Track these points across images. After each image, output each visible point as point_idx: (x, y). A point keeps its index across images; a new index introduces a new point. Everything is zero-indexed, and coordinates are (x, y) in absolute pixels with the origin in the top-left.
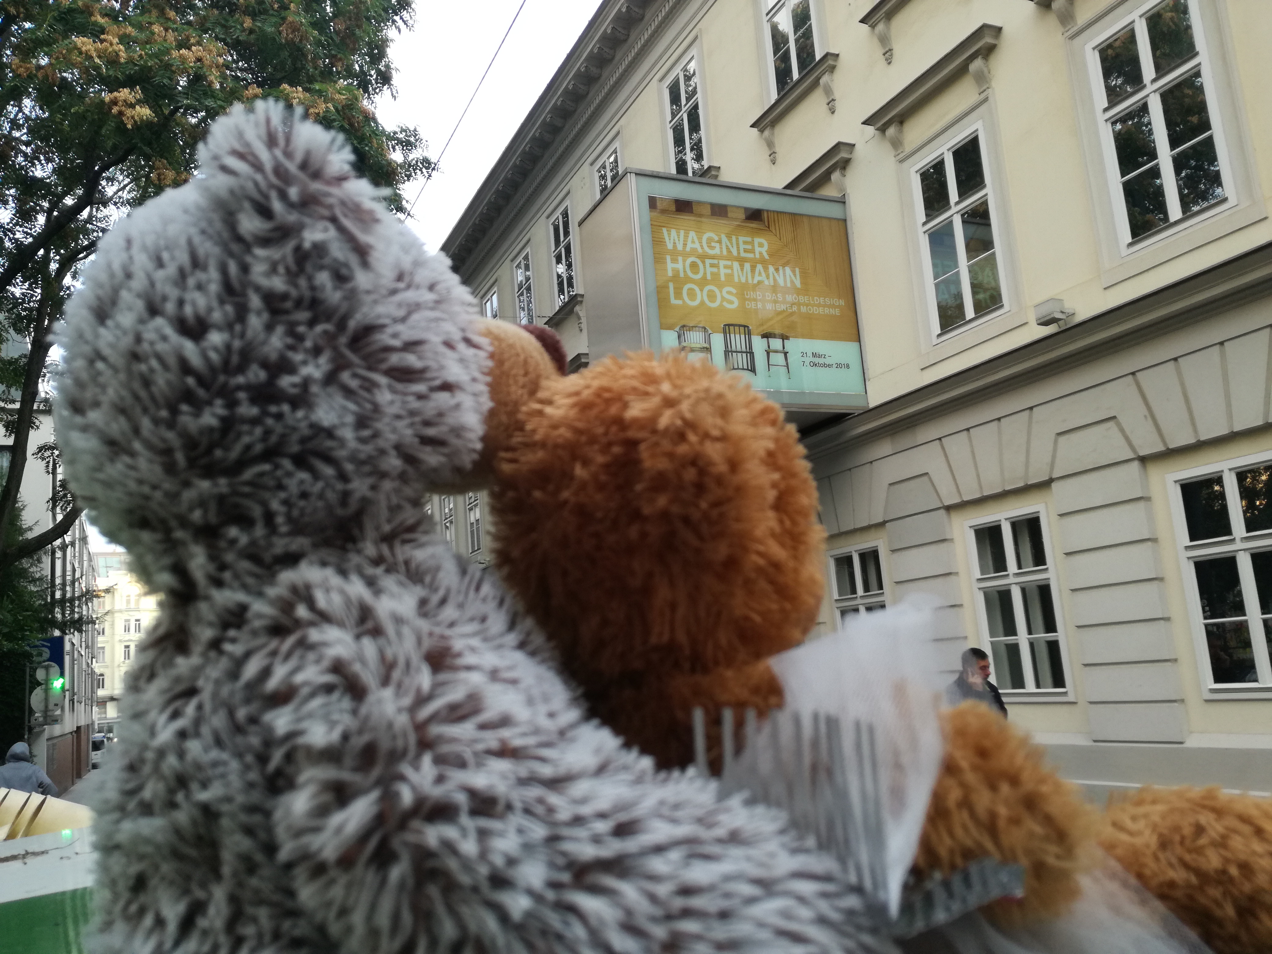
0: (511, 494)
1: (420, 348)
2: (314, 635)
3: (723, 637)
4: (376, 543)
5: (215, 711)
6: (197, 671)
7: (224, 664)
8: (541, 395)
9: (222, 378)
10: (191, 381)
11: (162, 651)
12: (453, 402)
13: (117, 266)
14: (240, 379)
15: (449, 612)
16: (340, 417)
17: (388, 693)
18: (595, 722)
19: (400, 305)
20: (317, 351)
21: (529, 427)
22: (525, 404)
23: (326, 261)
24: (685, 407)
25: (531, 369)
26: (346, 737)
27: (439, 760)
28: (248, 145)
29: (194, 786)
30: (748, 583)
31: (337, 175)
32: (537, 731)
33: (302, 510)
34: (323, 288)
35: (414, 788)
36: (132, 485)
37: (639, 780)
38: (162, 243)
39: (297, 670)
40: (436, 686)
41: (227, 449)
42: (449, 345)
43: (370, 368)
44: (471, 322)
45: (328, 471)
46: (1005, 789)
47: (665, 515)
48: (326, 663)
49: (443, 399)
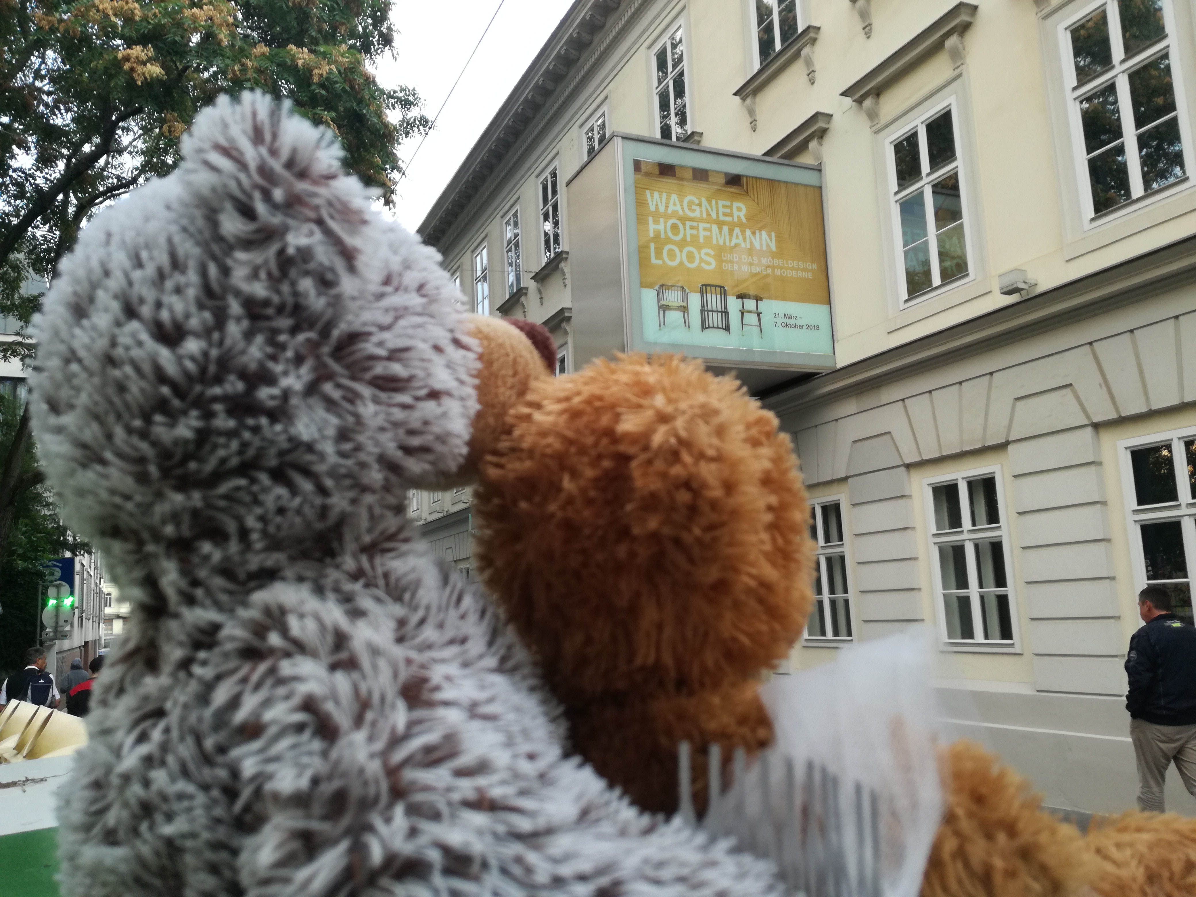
0: (496, 501)
1: (406, 355)
2: (286, 668)
3: (710, 657)
4: (355, 556)
5: (182, 739)
6: (165, 693)
7: (193, 687)
8: (530, 397)
9: (198, 388)
10: (165, 390)
11: (133, 665)
12: (439, 411)
13: (95, 263)
14: (217, 390)
15: (429, 633)
16: (320, 430)
17: (360, 737)
18: (576, 760)
19: (387, 310)
20: (299, 360)
21: (517, 432)
22: (513, 406)
23: (311, 266)
24: (680, 423)
25: (520, 369)
26: (315, 781)
27: (413, 810)
28: (231, 140)
29: (159, 818)
30: (737, 605)
31: (325, 173)
32: (516, 776)
33: (279, 527)
34: (306, 296)
35: (383, 843)
36: (104, 495)
37: (623, 833)
38: (141, 240)
39: (267, 703)
40: (411, 724)
41: (201, 460)
42: (438, 349)
43: (353, 378)
44: (460, 322)
45: (307, 486)
46: (1002, 838)
47: (654, 536)
48: (296, 701)
49: (430, 407)
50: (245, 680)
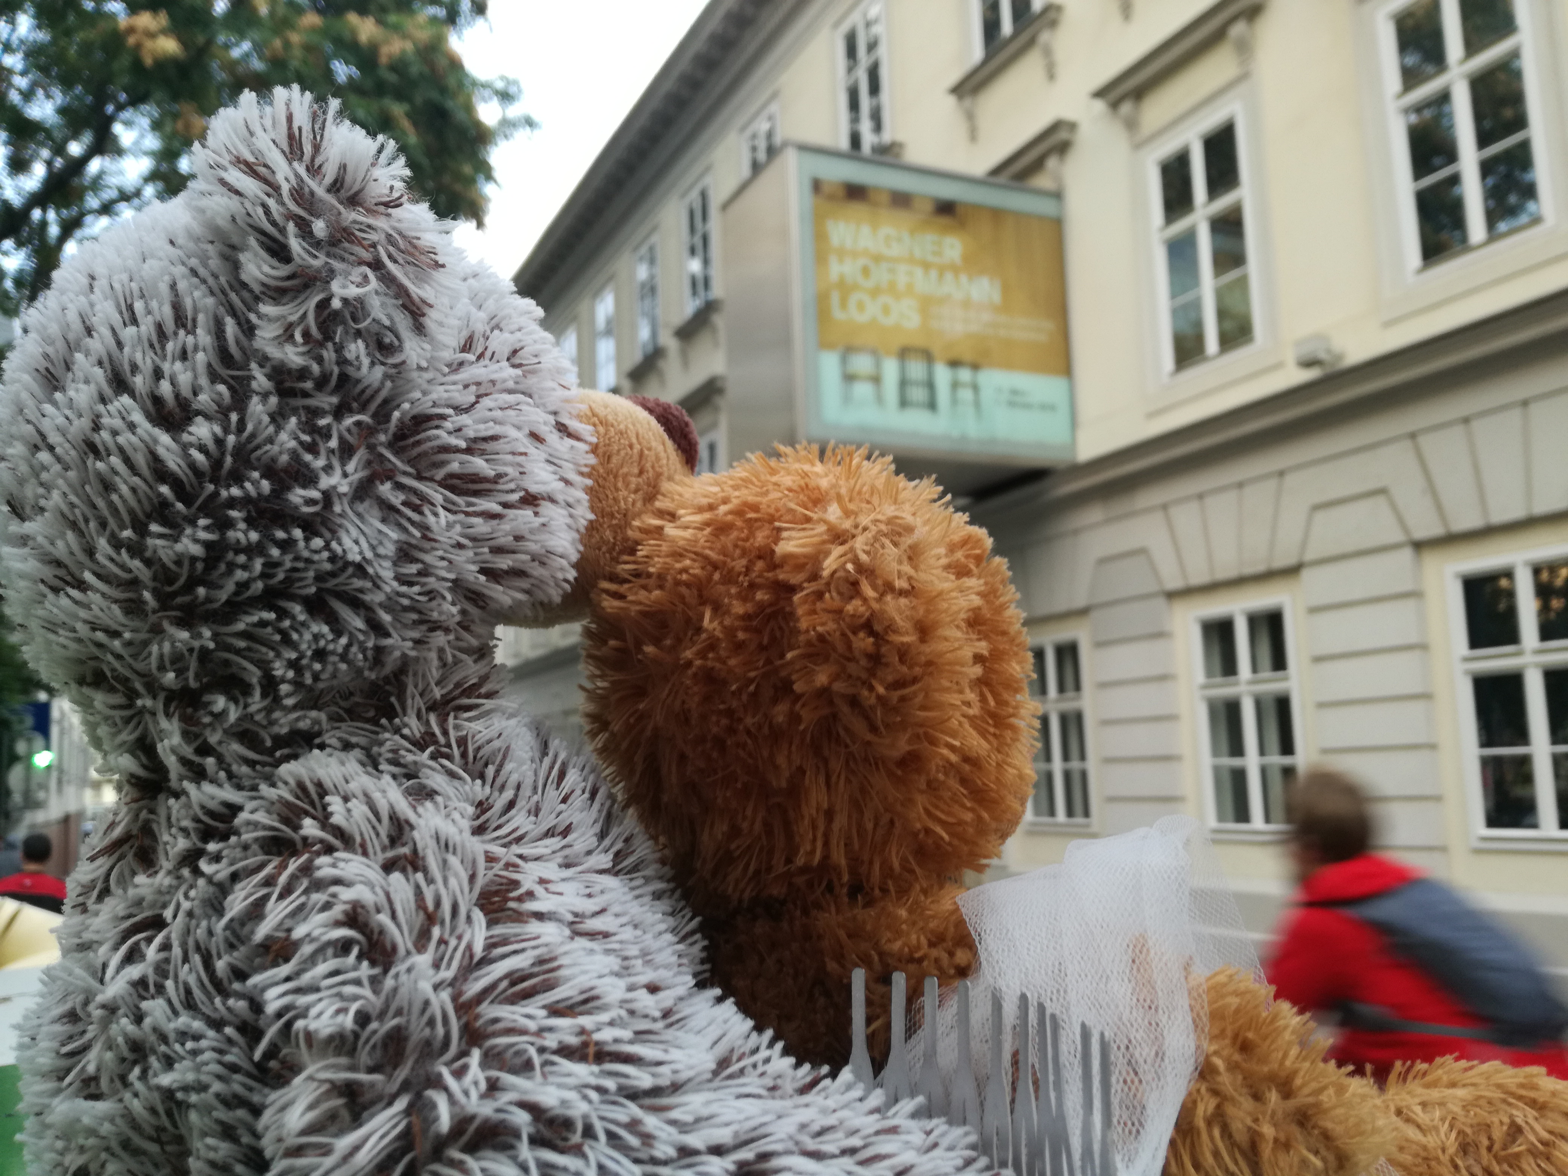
0: (613, 643)
1: (491, 446)
2: (325, 867)
3: (896, 855)
4: (421, 716)
6: (164, 897)
7: (201, 889)
8: (661, 504)
9: (209, 488)
10: (165, 490)
11: (121, 858)
12: (537, 521)
13: (73, 316)
14: (235, 492)
16: (374, 547)
17: (423, 960)
18: (713, 992)
19: (466, 386)
20: (346, 451)
21: (642, 552)
22: (638, 515)
23: (365, 324)
24: (859, 543)
25: (648, 466)
27: (492, 1059)
28: (257, 153)
29: (154, 1063)
30: (933, 787)
31: (385, 198)
32: (633, 1013)
33: (317, 677)
34: (356, 363)
35: (454, 1102)
36: (83, 630)
38: (135, 286)
39: (299, 913)
40: (492, 945)
41: (213, 585)
42: (535, 437)
43: (420, 477)
44: (567, 401)
45: (356, 621)
46: (1273, 1097)
47: (824, 693)
48: (337, 911)
49: (524, 517)
50: (269, 882)
